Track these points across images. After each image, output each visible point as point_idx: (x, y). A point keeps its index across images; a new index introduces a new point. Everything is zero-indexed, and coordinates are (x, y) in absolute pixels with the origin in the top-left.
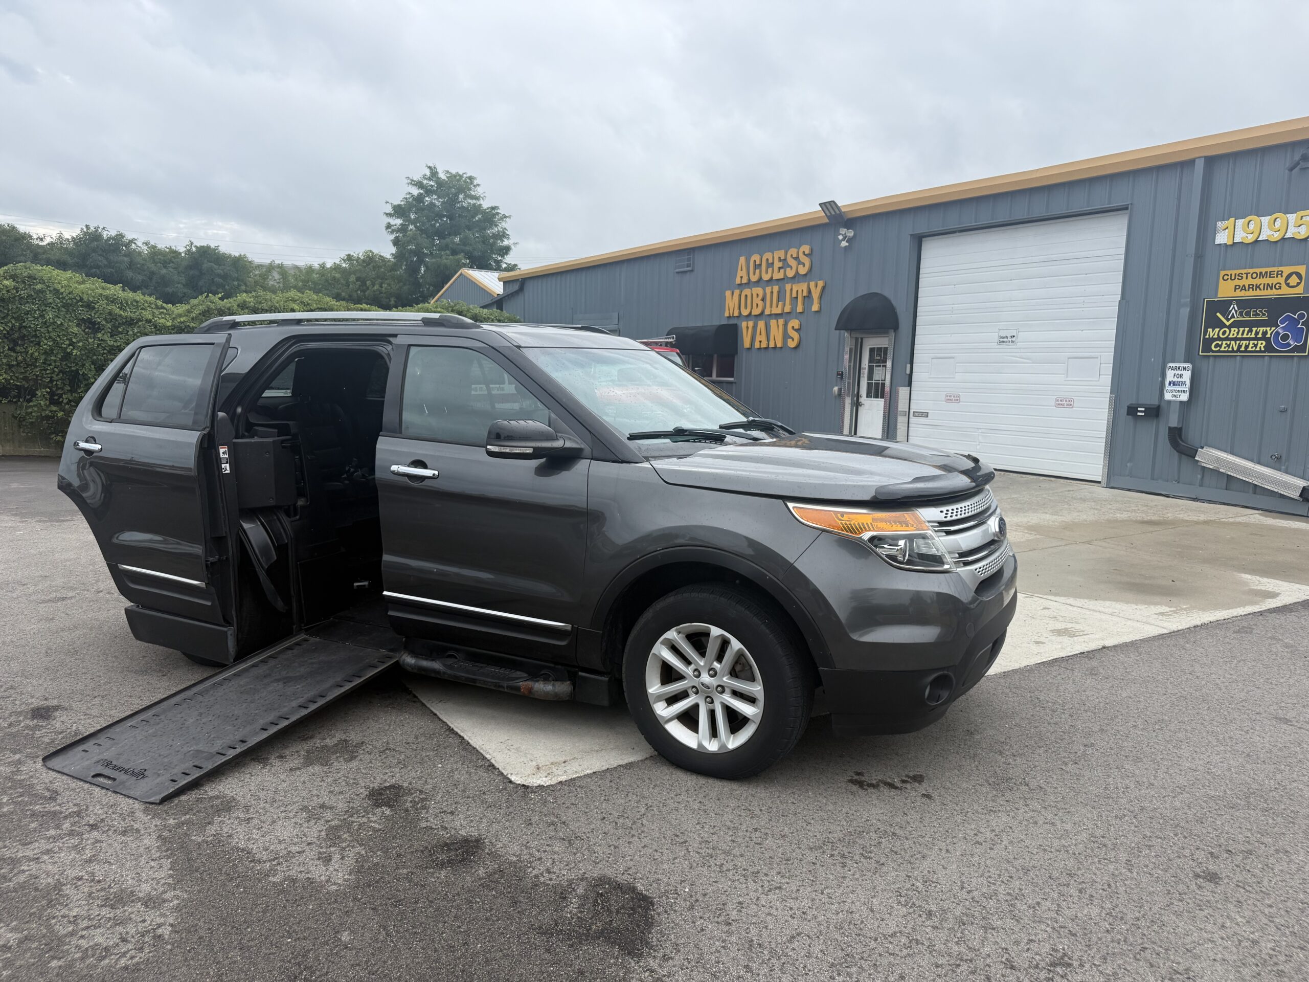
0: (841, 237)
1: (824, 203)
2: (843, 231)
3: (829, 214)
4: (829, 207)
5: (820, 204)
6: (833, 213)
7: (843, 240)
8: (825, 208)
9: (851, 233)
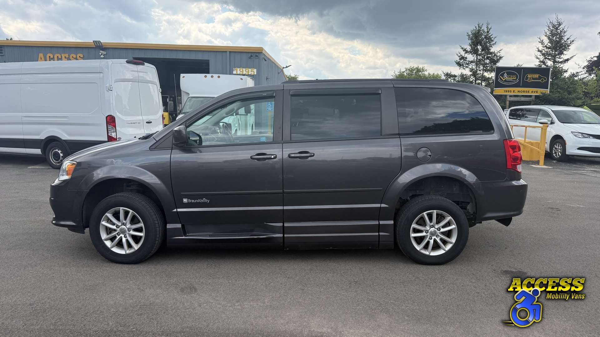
0: (100, 54)
1: (96, 41)
2: (102, 52)
3: (96, 45)
4: (97, 43)
5: (93, 41)
6: (98, 45)
7: (102, 55)
8: (95, 43)
9: (104, 53)
